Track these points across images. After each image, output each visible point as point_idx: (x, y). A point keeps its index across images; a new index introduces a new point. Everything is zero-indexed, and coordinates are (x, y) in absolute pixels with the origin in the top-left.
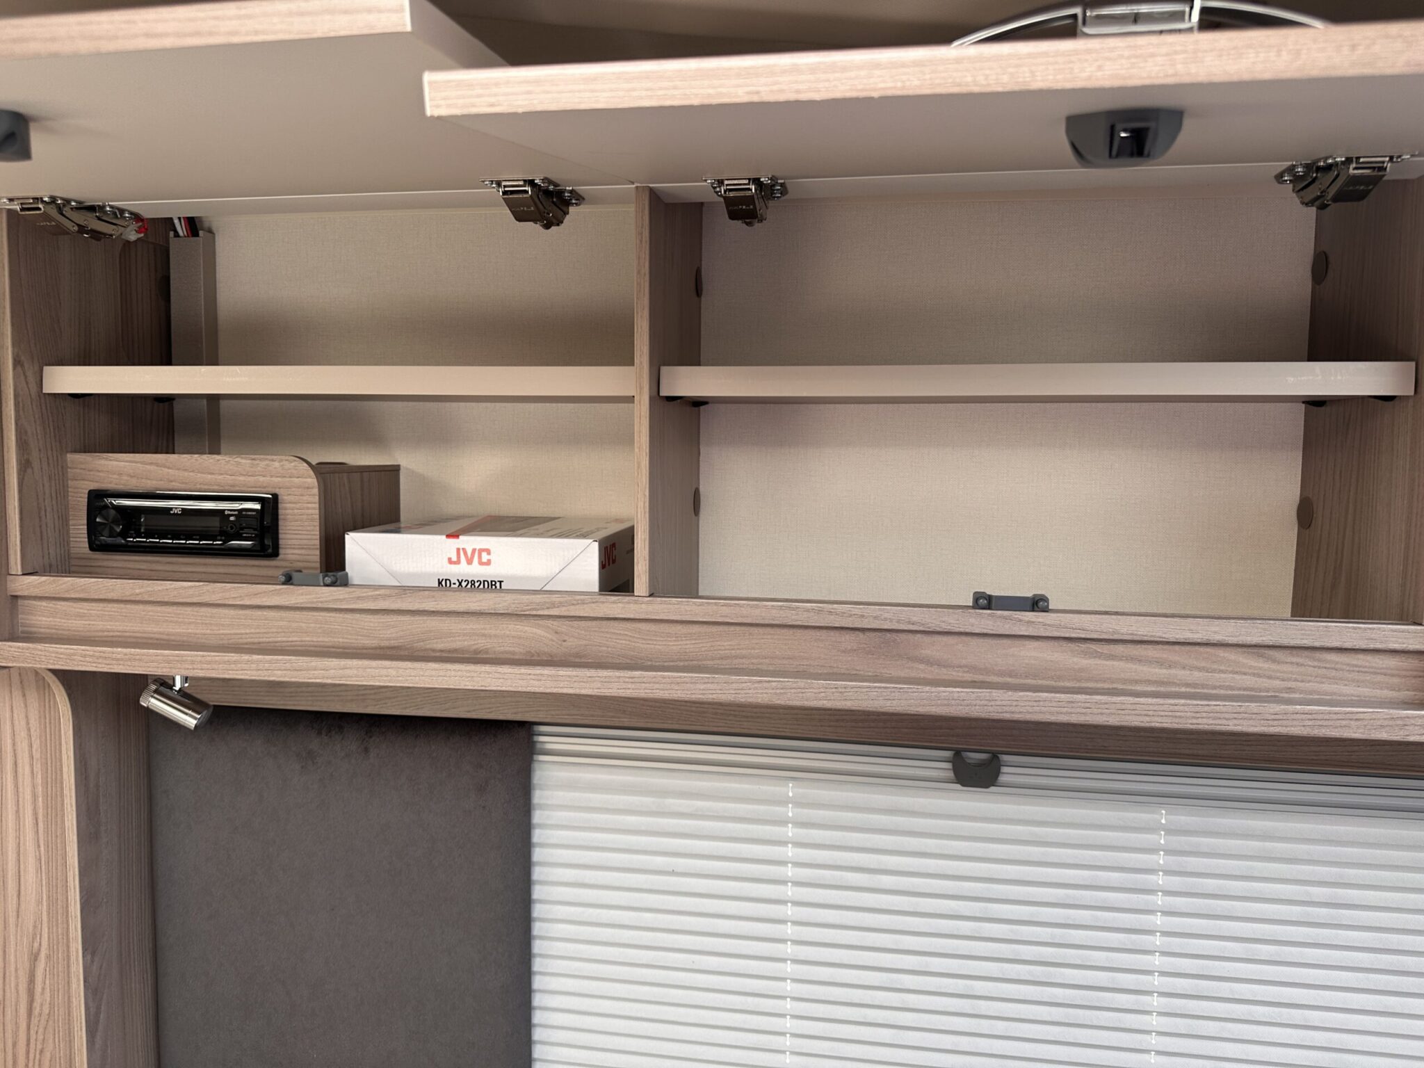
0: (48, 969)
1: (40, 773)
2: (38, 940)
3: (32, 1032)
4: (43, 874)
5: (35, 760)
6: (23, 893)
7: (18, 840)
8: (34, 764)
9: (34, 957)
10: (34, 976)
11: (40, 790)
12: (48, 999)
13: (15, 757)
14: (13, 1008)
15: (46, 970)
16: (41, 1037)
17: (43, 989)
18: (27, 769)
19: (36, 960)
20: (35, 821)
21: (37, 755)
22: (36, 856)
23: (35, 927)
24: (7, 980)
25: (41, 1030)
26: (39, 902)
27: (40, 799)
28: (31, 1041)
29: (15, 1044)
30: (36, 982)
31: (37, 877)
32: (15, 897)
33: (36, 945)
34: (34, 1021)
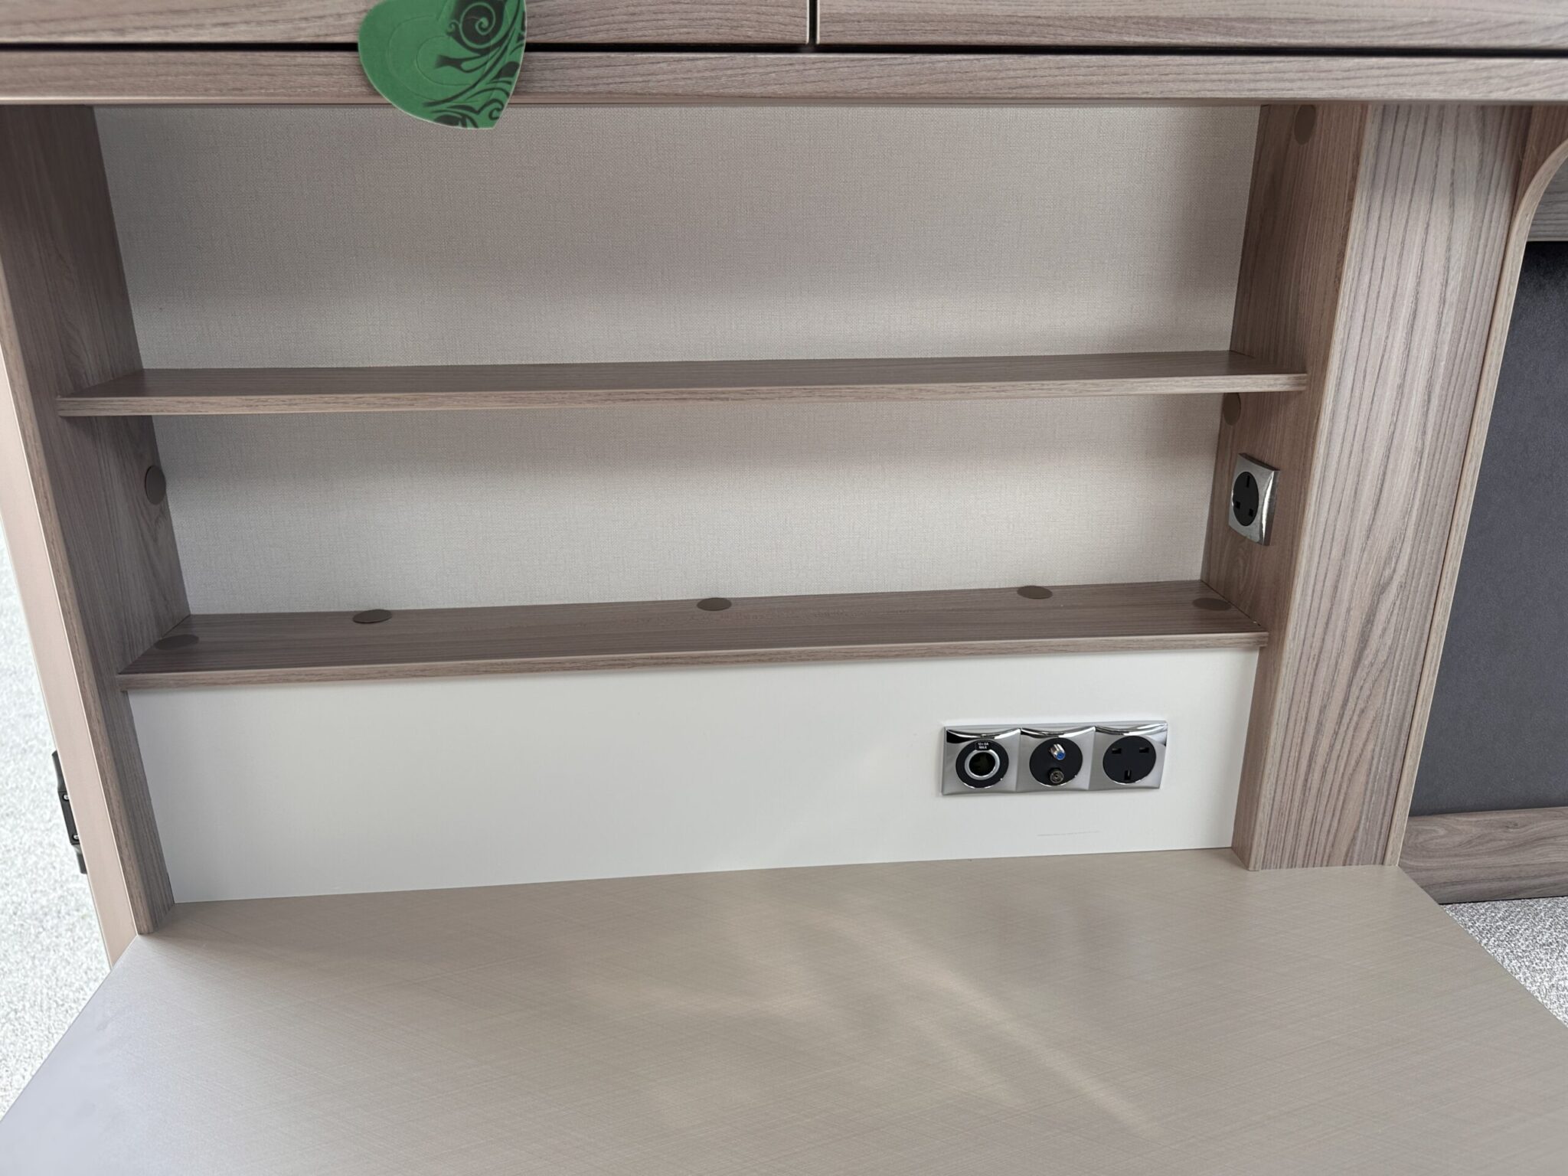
0: (1398, 603)
1: (1451, 325)
2: (1393, 565)
3: (1355, 690)
4: (1422, 473)
5: (1447, 306)
6: (1383, 501)
7: (1392, 427)
8: (1445, 311)
9: (1381, 589)
10: (1374, 615)
11: (1447, 349)
12: (1389, 642)
13: (1416, 304)
14: (1333, 661)
15: (1395, 604)
16: (1366, 692)
17: (1385, 630)
18: (1432, 321)
19: (1382, 593)
20: (1426, 397)
21: (1452, 297)
22: (1416, 448)
23: (1392, 547)
24: (1331, 626)
25: (1367, 686)
26: (1407, 513)
27: (1443, 364)
28: (1350, 700)
29: (1323, 709)
30: (1375, 623)
31: (1411, 477)
32: (1370, 510)
33: (1387, 573)
34: (1361, 673)
